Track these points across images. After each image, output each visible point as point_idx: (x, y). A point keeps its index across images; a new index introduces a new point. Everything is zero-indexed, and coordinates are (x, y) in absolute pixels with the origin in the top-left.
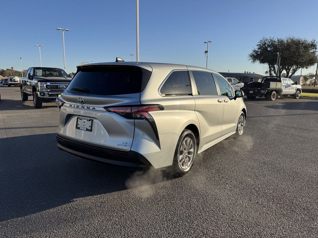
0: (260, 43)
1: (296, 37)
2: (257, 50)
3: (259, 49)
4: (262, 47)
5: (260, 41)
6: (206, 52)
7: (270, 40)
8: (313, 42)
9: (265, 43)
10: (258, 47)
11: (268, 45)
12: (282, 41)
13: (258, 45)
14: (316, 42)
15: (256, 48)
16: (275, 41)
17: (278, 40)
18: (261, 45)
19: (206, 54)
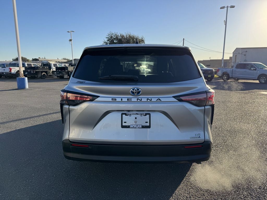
0: (108, 36)
1: (132, 34)
2: (106, 41)
3: (108, 40)
4: (110, 39)
5: (108, 35)
6: (71, 40)
7: (115, 34)
8: (142, 38)
9: (112, 37)
10: (107, 39)
11: (114, 38)
12: (123, 36)
13: (107, 38)
14: (144, 38)
15: (106, 40)
16: (118, 36)
17: (121, 35)
18: (109, 38)
19: (71, 42)
